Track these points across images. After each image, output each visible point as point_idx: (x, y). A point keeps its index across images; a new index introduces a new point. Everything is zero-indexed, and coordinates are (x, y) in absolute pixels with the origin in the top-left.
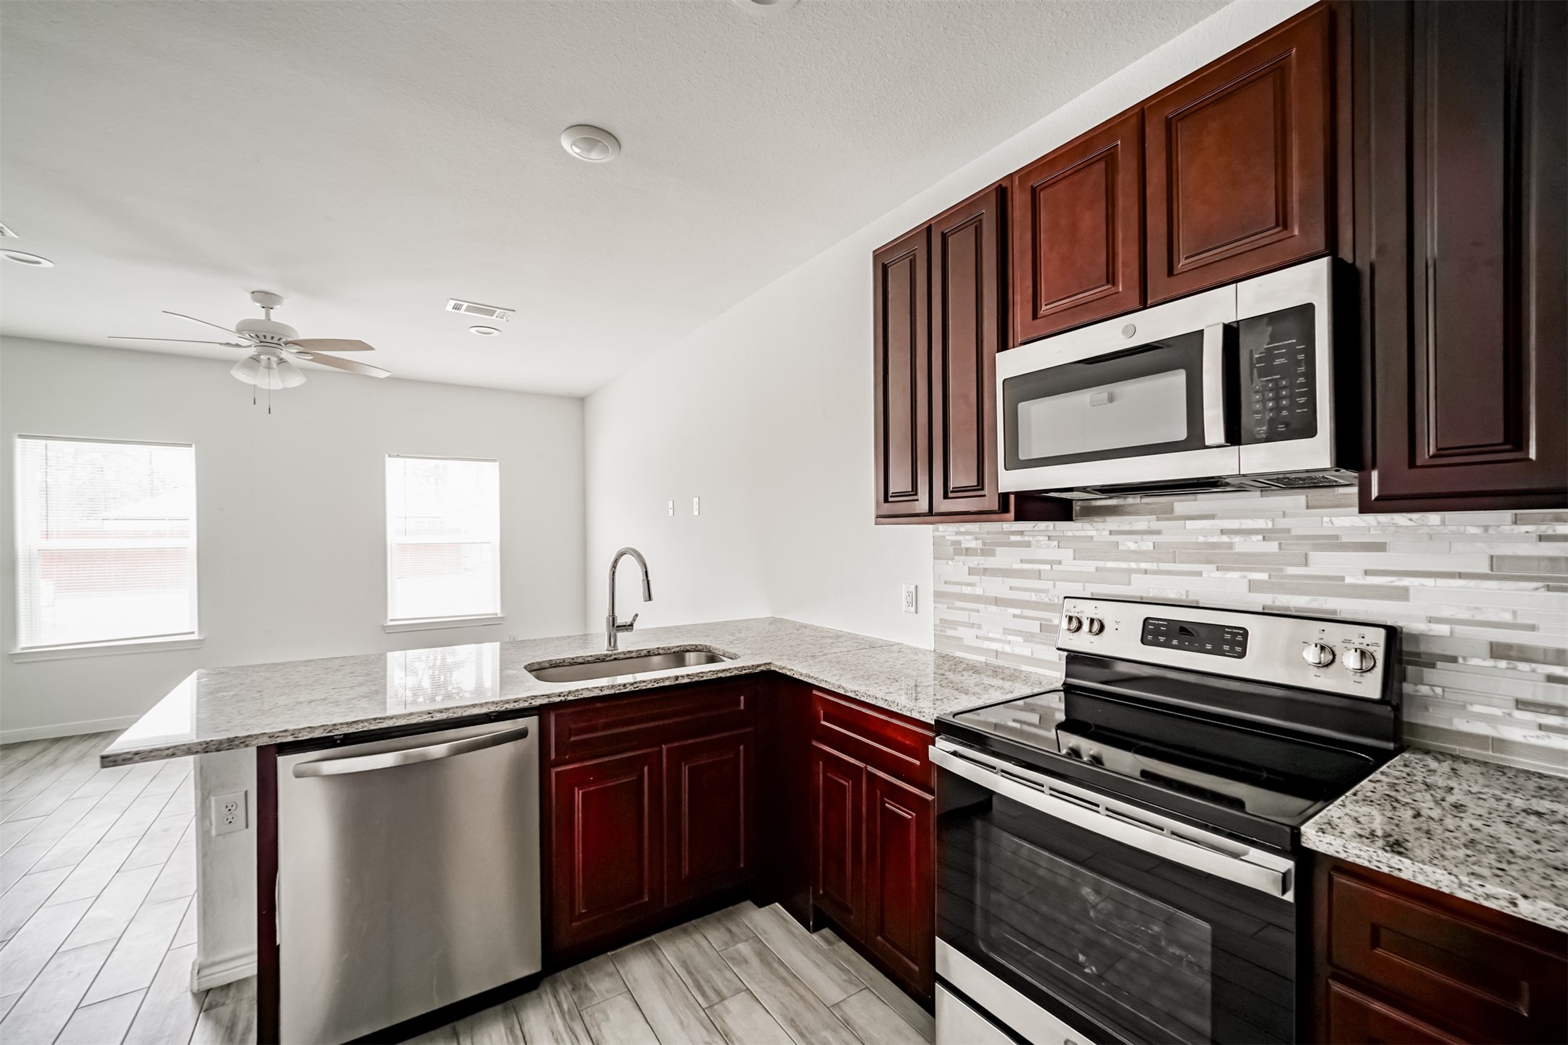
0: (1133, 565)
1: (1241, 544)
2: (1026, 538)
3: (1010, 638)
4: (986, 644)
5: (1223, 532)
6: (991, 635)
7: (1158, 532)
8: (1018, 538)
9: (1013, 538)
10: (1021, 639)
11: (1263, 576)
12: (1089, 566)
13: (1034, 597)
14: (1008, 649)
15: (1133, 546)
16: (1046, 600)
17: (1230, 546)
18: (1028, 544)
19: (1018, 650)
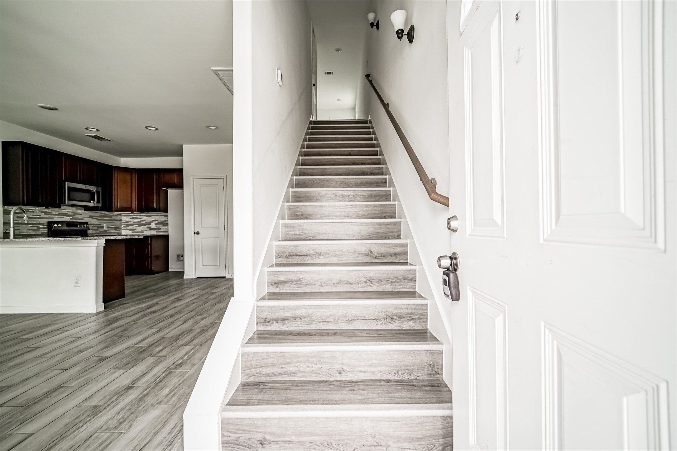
0: (55, 216)
1: (69, 213)
2: (33, 211)
3: (29, 231)
4: (22, 233)
5: (67, 212)
6: (23, 231)
7: (58, 211)
8: (31, 211)
9: (30, 211)
10: (32, 231)
11: (71, 218)
12: (47, 216)
13: (35, 222)
14: (28, 233)
15: (55, 213)
16: (38, 223)
17: (67, 213)
18: (34, 212)
19: (31, 233)
